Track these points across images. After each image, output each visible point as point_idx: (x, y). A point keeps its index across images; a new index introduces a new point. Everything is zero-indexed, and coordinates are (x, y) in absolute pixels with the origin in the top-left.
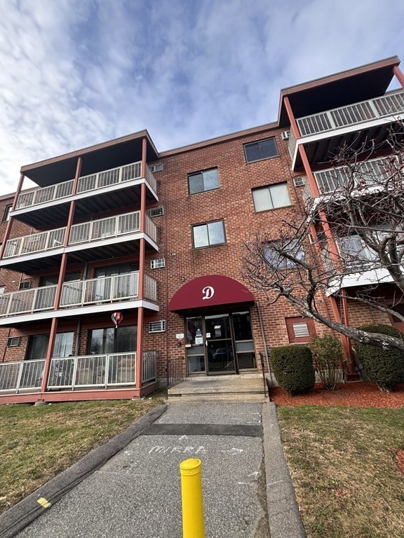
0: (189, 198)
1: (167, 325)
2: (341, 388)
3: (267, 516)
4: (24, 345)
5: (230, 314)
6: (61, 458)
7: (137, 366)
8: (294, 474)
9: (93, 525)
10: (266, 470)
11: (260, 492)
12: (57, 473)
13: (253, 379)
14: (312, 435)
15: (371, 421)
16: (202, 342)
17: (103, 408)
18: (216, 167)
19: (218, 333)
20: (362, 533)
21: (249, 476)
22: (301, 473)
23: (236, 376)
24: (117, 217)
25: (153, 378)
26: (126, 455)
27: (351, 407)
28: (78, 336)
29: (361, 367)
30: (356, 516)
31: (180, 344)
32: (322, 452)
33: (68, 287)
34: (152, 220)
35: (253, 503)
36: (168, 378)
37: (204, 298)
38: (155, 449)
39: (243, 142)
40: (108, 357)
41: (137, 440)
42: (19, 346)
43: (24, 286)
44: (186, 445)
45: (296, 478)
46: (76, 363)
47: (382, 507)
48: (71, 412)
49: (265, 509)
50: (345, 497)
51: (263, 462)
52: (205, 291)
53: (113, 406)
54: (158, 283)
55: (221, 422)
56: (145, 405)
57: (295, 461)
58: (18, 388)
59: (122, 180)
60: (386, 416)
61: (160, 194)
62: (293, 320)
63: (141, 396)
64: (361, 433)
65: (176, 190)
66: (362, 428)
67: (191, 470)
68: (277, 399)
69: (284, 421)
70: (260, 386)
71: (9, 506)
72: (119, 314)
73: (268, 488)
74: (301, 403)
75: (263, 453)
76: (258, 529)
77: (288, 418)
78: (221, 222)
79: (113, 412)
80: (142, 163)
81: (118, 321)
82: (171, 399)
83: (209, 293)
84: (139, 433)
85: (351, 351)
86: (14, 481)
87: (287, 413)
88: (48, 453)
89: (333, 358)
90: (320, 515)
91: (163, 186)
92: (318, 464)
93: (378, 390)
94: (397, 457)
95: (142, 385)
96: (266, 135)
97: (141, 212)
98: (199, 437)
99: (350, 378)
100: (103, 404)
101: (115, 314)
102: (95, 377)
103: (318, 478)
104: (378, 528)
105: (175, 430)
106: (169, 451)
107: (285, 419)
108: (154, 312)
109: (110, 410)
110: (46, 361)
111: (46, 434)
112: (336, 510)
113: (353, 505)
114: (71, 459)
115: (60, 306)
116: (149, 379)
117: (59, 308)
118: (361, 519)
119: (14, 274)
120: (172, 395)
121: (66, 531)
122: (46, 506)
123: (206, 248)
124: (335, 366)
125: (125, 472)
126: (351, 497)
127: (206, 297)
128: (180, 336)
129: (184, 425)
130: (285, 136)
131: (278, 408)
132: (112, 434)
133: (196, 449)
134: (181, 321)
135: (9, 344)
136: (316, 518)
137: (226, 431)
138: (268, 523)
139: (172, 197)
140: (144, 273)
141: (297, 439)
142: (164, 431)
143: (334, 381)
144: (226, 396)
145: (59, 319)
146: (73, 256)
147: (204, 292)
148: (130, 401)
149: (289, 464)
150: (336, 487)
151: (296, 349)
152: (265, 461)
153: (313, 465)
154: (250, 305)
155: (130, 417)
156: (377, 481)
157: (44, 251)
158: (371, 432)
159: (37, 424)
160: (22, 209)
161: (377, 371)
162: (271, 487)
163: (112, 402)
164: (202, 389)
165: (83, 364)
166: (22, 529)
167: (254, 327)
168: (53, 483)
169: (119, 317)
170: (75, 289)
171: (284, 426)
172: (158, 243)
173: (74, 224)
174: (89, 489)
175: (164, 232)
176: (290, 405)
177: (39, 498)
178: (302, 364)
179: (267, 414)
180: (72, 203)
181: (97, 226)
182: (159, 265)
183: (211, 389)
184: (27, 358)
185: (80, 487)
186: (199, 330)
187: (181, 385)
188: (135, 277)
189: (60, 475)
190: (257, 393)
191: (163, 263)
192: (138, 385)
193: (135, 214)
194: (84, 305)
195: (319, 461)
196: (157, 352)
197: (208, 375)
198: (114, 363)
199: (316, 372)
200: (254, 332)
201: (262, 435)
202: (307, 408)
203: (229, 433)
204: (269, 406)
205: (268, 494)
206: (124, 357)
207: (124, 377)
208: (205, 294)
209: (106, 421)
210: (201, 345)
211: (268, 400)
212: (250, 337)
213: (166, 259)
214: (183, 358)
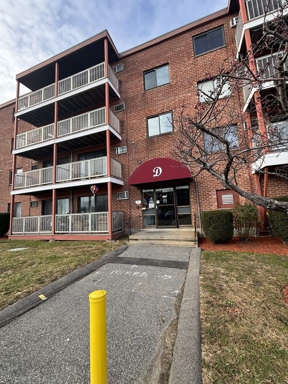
0: (144, 94)
1: (130, 194)
2: (252, 241)
3: (178, 318)
4: (40, 206)
5: (174, 189)
6: (56, 273)
7: (109, 221)
8: (202, 295)
9: (69, 312)
10: (184, 290)
11: (177, 303)
12: (52, 281)
13: (188, 232)
14: (222, 271)
15: (269, 264)
16: (153, 207)
17: (87, 246)
18: (167, 64)
19: (165, 201)
20: (242, 338)
21: (172, 293)
22: (208, 294)
23: (177, 229)
24: (89, 113)
25: (121, 228)
26: (97, 274)
27: (257, 253)
28: (71, 201)
29: (271, 227)
30: (241, 327)
31: (138, 208)
32: (226, 282)
33: (60, 168)
34: (115, 115)
35: (171, 310)
36: (130, 228)
37: (154, 176)
38: (115, 272)
39: (193, 35)
40: (90, 215)
41: (105, 266)
42: (37, 206)
43: (34, 168)
44: (135, 271)
45: (203, 297)
46: (70, 218)
47: (262, 323)
48: (68, 247)
49: (178, 314)
50: (235, 313)
51: (184, 285)
52: (155, 170)
53: (94, 244)
54: (122, 165)
55: (161, 258)
56: (114, 245)
57: (206, 287)
58: (38, 232)
59: (91, 81)
60: (283, 261)
61: (121, 92)
62: (223, 192)
63: (112, 239)
64: (260, 272)
65: (134, 87)
66: (262, 268)
67: (95, 299)
68: (203, 246)
69: (204, 261)
70: (192, 236)
71: (22, 298)
72: (94, 186)
73: (183, 301)
74: (221, 249)
75: (185, 279)
76: (170, 326)
77: (208, 259)
78: (170, 114)
79: (93, 248)
80: (105, 63)
81: (95, 191)
82: (131, 242)
83: (158, 172)
84: (107, 262)
85: (265, 215)
86: (27, 284)
87: (208, 255)
88: (50, 269)
89: (250, 220)
90: (214, 323)
91: (123, 84)
92: (221, 289)
93: (282, 243)
94: (284, 290)
95: (113, 232)
96: (215, 24)
97: (106, 108)
98: (144, 267)
99: (261, 234)
100: (88, 243)
101: (92, 187)
102: (83, 226)
103: (219, 299)
104: (255, 336)
105: (130, 261)
106: (123, 274)
107: (206, 259)
108: (120, 186)
109: (91, 247)
110: (52, 216)
111: (51, 258)
112: (226, 321)
113: (240, 319)
114: (62, 274)
115: (57, 181)
116: (118, 229)
117: (56, 183)
118: (244, 329)
119: (27, 160)
120: (132, 240)
121: (52, 314)
122: (44, 299)
123: (158, 136)
124: (251, 225)
125: (93, 284)
126: (240, 314)
127: (156, 175)
128: (138, 202)
129: (136, 259)
130: (233, 24)
131: (203, 252)
132: (89, 262)
133: (140, 274)
134: (139, 192)
135: (31, 205)
136: (211, 325)
137: (163, 264)
138: (177, 323)
139: (131, 94)
140: (110, 157)
141: (211, 273)
142: (123, 262)
143: (248, 235)
144: (168, 242)
145: (57, 190)
146: (61, 145)
148: (105, 242)
149: (201, 288)
150: (230, 306)
151: (221, 213)
152: (186, 285)
153: (218, 290)
154: (189, 181)
155: (103, 252)
156: (263, 305)
157: (41, 143)
158: (268, 271)
159: (48, 252)
160: (23, 111)
161: (284, 230)
162: (185, 301)
163: (94, 242)
164: (152, 237)
165: (75, 219)
166: (29, 310)
167: (192, 196)
168: (49, 287)
169: (95, 189)
170: (65, 169)
171: (204, 263)
172: (121, 134)
173: (59, 120)
174: (70, 292)
175: (126, 124)
176: (213, 250)
177: (40, 294)
178: (224, 223)
179: (194, 255)
180: (56, 103)
181: (75, 122)
182: (123, 151)
183: (158, 236)
184: (43, 214)
185: (66, 290)
186: (151, 198)
187: (138, 233)
188: (105, 159)
189: (54, 283)
190: (189, 241)
191: (125, 149)
192: (110, 233)
193: (101, 110)
194: (72, 181)
195: (223, 288)
196: (123, 212)
197: (157, 228)
198: (94, 217)
199: (235, 229)
200: (191, 200)
201: (187, 268)
202: (224, 253)
203: (165, 265)
204: (197, 250)
205: (182, 305)
206: (100, 215)
207: (101, 227)
208: (155, 172)
209: (88, 253)
210: (153, 208)
211: (197, 246)
212: (188, 203)
213: (128, 146)
214: (140, 217)
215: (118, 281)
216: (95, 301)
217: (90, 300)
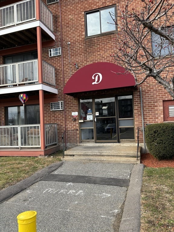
1: (65, 104)
5: (116, 98)
7: (41, 135)
8: (144, 214)
10: (124, 210)
11: (116, 223)
13: (130, 147)
14: (166, 189)
16: (92, 119)
17: (17, 162)
19: (105, 112)
21: (111, 212)
22: (149, 213)
23: (117, 144)
24: (15, 5)
25: (55, 143)
26: (28, 192)
31: (75, 120)
32: (170, 201)
34: (48, 8)
35: (109, 230)
36: (66, 143)
37: (93, 83)
38: (48, 190)
40: (19, 127)
41: (37, 184)
44: (71, 189)
45: (144, 217)
51: (124, 204)
52: (95, 77)
53: (25, 160)
54: (56, 70)
55: (100, 175)
56: (47, 161)
57: (147, 206)
63: (45, 155)
67: (24, 220)
68: (146, 162)
69: (147, 178)
70: (134, 152)
72: (25, 95)
73: (122, 221)
74: (165, 165)
75: (125, 198)
77: (151, 176)
78: (113, 9)
79: (24, 165)
81: (24, 101)
82: (66, 158)
83: (98, 79)
84: (39, 179)
87: (151, 172)
92: (164, 208)
98: (81, 184)
100: (18, 159)
101: (22, 95)
102: (11, 141)
103: (161, 218)
105: (65, 179)
106: (57, 193)
107: (148, 176)
108: (54, 95)
109: (21, 164)
116: (52, 144)
120: (67, 155)
123: (98, 36)
125: (24, 204)
127: (95, 83)
128: (75, 114)
129: (72, 176)
131: (145, 168)
132: (19, 179)
133: (76, 192)
134: (75, 102)
137: (101, 181)
140: (42, 60)
141: (153, 191)
142: (57, 179)
144: (107, 158)
147: (93, 78)
148: (37, 158)
149: (142, 207)
152: (126, 203)
153: (160, 210)
154: (133, 89)
155: (35, 169)
162: (125, 221)
163: (24, 158)
164: (89, 152)
167: (135, 107)
169: (25, 98)
171: (146, 181)
172: (54, 32)
175: (60, 20)
176: (156, 166)
178: (170, 138)
179: (136, 172)
182: (56, 53)
183: (96, 152)
186: (90, 109)
187: (75, 148)
188: (36, 63)
191: (60, 51)
192: (43, 148)
195: (166, 207)
196: (58, 125)
197: (96, 142)
198: (24, 130)
200: (135, 111)
201: (128, 186)
202: (168, 170)
203: (103, 183)
204: (139, 166)
205: (121, 225)
206: (31, 127)
207: (32, 142)
208: (95, 79)
209: (17, 170)
210: (91, 121)
211: (139, 162)
212: (131, 115)
213: (62, 48)
214: (77, 130)
215: (52, 200)
216: (25, 222)
217: (19, 222)
